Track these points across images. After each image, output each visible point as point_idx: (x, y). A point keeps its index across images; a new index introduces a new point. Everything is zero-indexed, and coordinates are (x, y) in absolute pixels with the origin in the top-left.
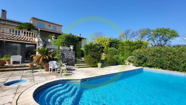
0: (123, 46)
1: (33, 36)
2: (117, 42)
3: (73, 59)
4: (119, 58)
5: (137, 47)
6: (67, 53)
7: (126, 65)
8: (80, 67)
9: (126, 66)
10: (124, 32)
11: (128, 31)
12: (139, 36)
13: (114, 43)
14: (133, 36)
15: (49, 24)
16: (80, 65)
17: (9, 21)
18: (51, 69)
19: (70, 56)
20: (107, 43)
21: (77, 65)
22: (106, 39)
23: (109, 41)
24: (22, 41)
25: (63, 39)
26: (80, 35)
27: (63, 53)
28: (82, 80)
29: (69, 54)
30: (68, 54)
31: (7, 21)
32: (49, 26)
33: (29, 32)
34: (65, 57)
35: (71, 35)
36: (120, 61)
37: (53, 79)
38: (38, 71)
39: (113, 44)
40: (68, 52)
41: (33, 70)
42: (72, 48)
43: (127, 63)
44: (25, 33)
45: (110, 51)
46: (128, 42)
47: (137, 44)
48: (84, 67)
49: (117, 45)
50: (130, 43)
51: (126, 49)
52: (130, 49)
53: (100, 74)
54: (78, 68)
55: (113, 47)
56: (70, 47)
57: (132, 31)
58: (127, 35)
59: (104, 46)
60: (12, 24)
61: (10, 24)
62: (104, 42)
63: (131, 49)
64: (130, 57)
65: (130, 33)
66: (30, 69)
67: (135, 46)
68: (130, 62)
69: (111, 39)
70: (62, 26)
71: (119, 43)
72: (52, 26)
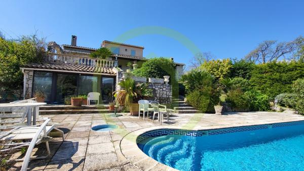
0: (262, 73)
1: (109, 65)
2: (247, 67)
3: (169, 98)
4: (257, 97)
5: (298, 74)
6: (160, 88)
7: (274, 111)
8: (183, 113)
9: (275, 113)
10: (258, 47)
11: (268, 45)
12: (296, 51)
13: (239, 69)
14: (280, 53)
15: (126, 48)
16: (181, 109)
17: (80, 49)
18: (142, 112)
19: (165, 93)
20: (224, 70)
21: (177, 109)
22: (223, 64)
23: (229, 66)
24: (92, 72)
25: (152, 66)
26: (172, 59)
27: (154, 87)
28: (199, 132)
29: (163, 90)
30: (161, 90)
31: (78, 48)
32: (126, 50)
33: (104, 60)
34: (158, 95)
35: (163, 60)
36: (258, 102)
37: (150, 126)
38: (122, 115)
39: (238, 72)
40: (162, 87)
41: (117, 114)
42: (166, 79)
43: (278, 108)
44: (99, 62)
45: (235, 84)
46: (275, 64)
47: (298, 68)
48: (188, 112)
49: (246, 73)
50: (280, 66)
51: (270, 79)
52: (280, 79)
53: (228, 125)
54: (180, 112)
55: (238, 76)
56: (164, 78)
57: (278, 42)
58: (266, 52)
59: (218, 76)
60: (83, 53)
61: (81, 52)
62: (218, 69)
63: (283, 79)
64: (281, 95)
65: (273, 47)
66: (111, 112)
67: (295, 73)
68: (283, 105)
69: (233, 63)
70: (143, 48)
71: (253, 69)
72: (129, 49)
